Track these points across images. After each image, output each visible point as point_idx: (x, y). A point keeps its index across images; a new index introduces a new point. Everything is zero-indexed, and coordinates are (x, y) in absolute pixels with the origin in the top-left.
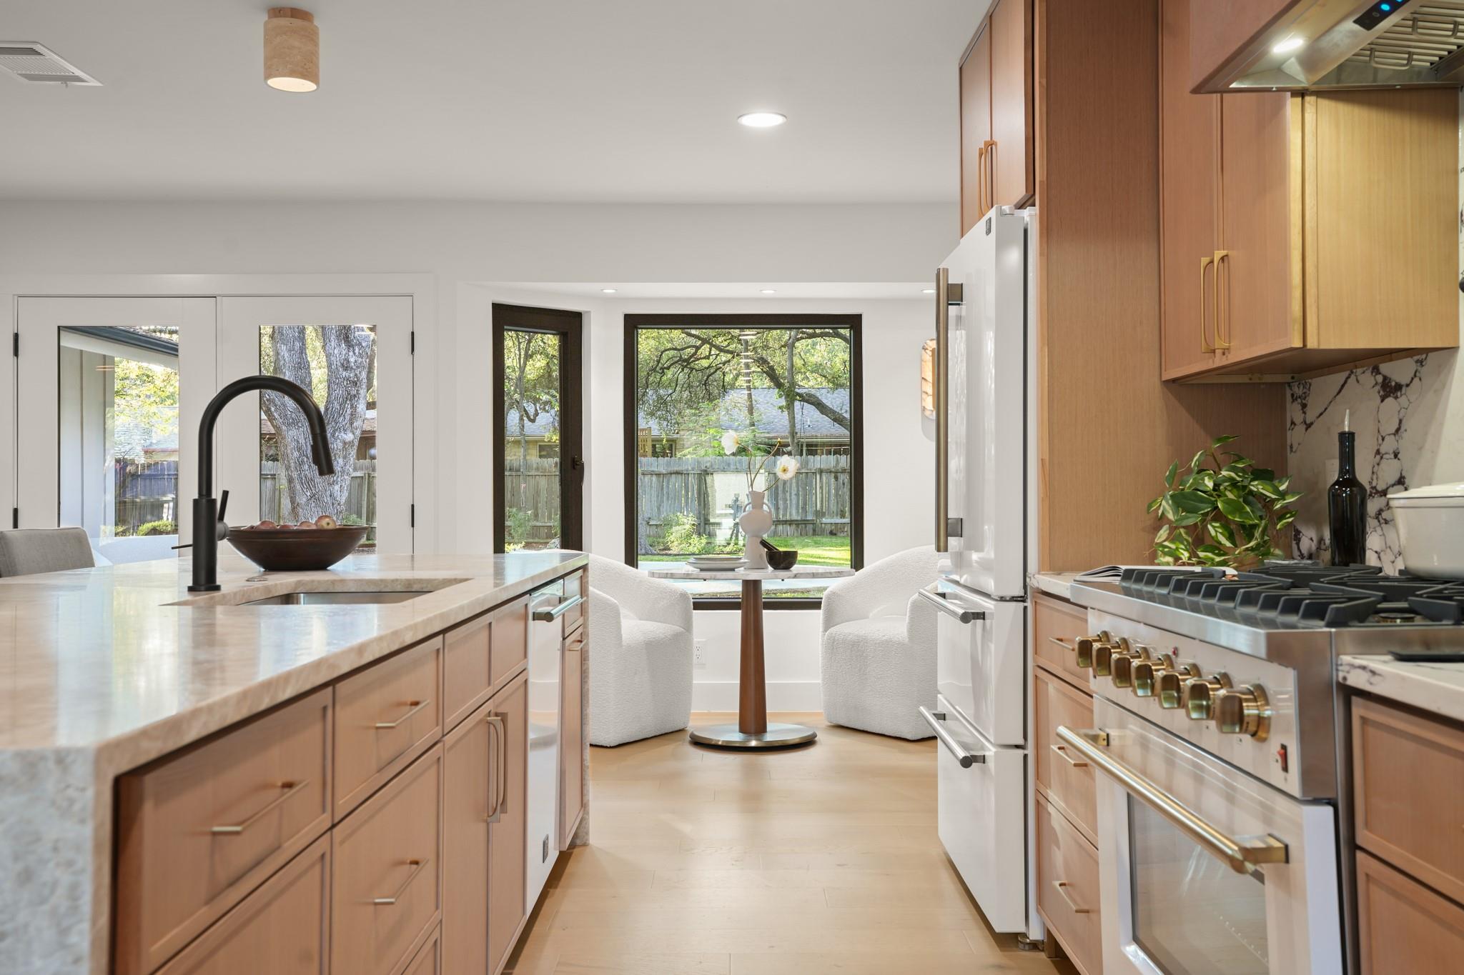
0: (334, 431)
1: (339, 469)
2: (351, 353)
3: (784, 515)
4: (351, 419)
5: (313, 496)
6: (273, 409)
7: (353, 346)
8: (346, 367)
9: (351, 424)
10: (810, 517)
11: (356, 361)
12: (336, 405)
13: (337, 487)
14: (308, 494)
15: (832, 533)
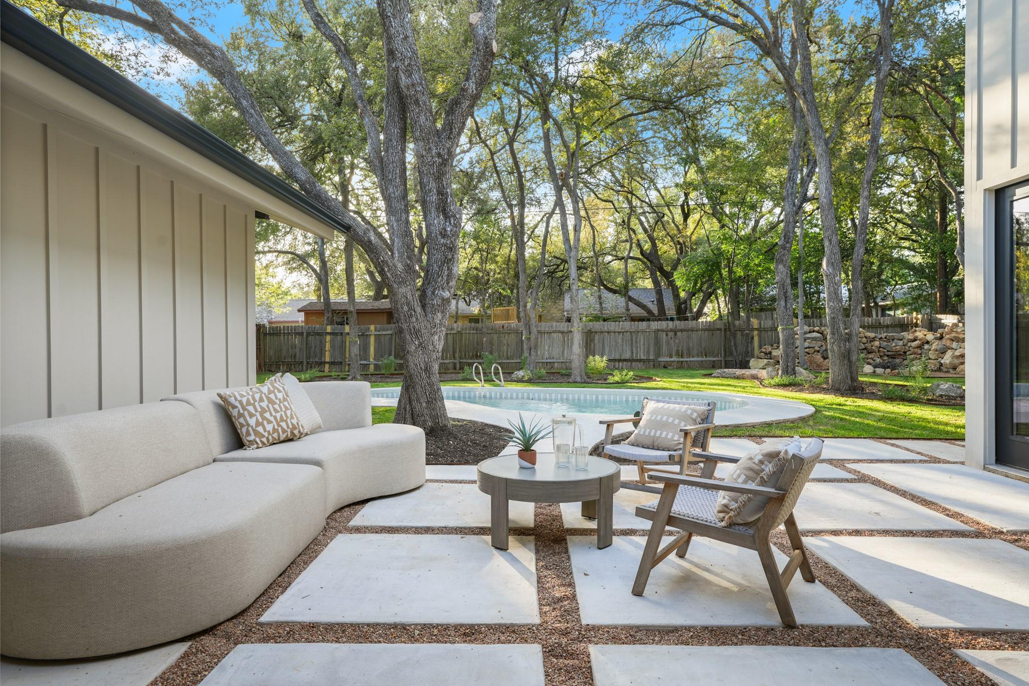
0: (435, 290)
1: (438, 322)
2: (447, 224)
3: (636, 356)
4: (447, 280)
5: (420, 344)
6: (386, 269)
7: (449, 218)
8: (444, 235)
9: (448, 283)
10: (651, 357)
11: (451, 230)
12: (436, 268)
13: (436, 337)
14: (417, 343)
15: (665, 367)
